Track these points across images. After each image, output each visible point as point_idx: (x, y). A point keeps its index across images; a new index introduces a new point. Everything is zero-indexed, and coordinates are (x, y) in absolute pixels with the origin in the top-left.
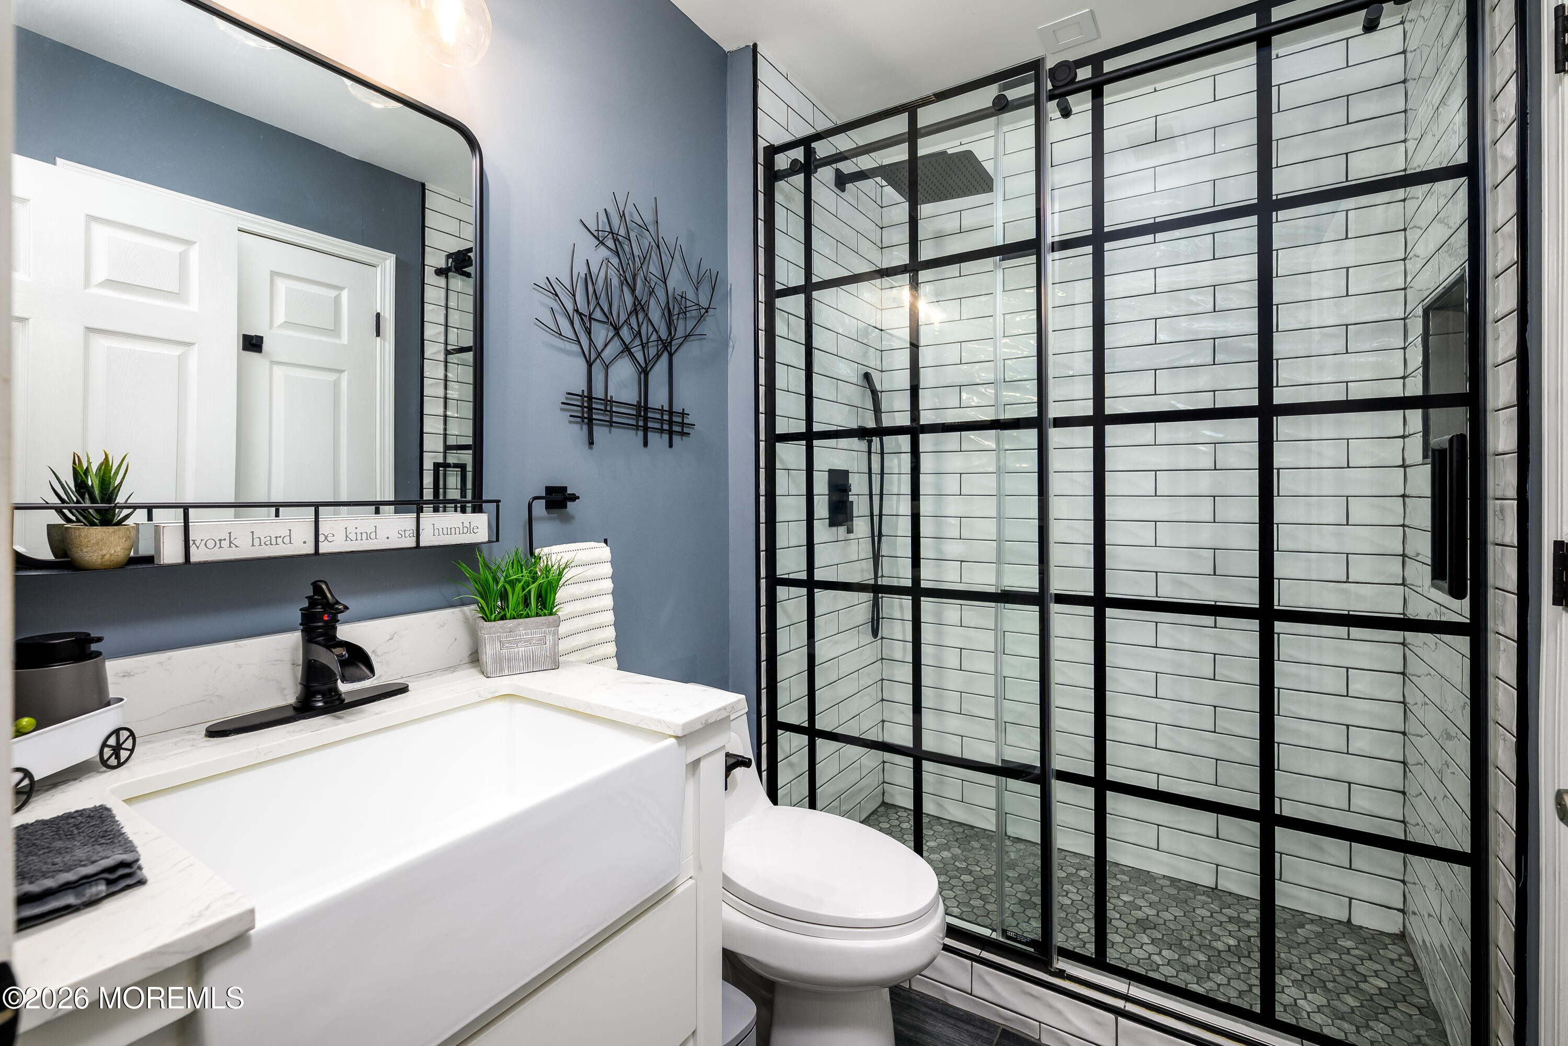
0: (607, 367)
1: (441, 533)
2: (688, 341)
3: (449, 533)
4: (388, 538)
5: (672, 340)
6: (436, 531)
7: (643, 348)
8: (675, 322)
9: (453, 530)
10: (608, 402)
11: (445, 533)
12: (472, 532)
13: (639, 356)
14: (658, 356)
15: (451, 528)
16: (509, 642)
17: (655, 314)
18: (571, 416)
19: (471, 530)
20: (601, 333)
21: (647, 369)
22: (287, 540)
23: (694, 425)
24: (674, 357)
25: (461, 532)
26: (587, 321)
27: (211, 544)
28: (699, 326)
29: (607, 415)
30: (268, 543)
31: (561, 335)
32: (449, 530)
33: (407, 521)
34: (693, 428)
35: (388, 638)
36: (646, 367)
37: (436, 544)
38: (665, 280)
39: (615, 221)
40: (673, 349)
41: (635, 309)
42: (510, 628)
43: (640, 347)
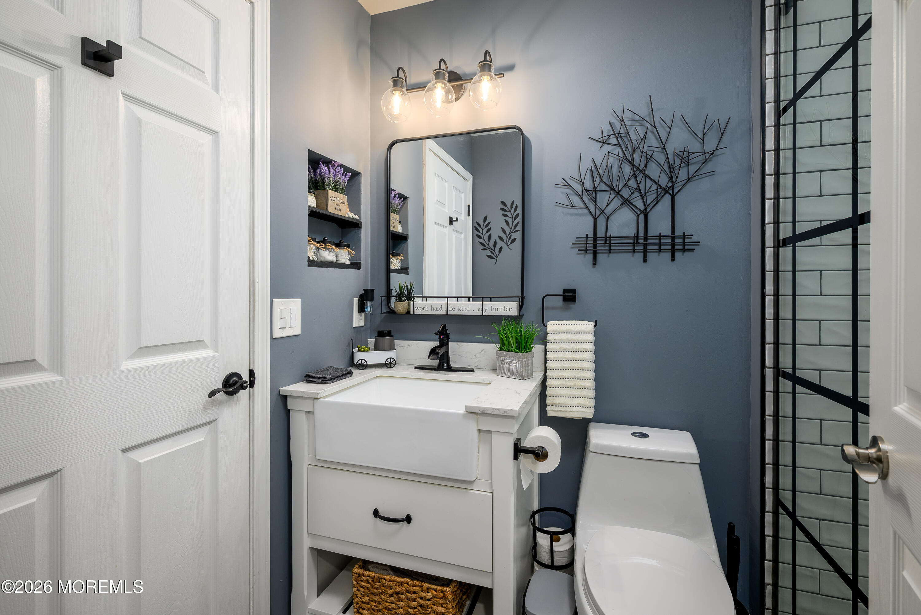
0: (608, 218)
1: (495, 310)
2: (690, 182)
3: (498, 310)
4: (473, 311)
5: (674, 184)
6: (493, 309)
7: (643, 198)
8: (676, 172)
9: (500, 309)
10: (608, 239)
11: (497, 310)
12: (509, 310)
13: (639, 204)
14: (658, 200)
15: (499, 308)
16: (504, 361)
17: (653, 171)
18: (578, 250)
19: (508, 310)
20: (603, 198)
21: (646, 211)
22: (441, 309)
23: (700, 242)
24: (676, 197)
25: (504, 310)
26: (593, 193)
27: (421, 309)
28: (703, 168)
29: (607, 246)
30: (436, 310)
31: (573, 206)
32: (498, 309)
33: (478, 304)
34: (698, 245)
35: (481, 351)
36: (646, 209)
37: (493, 314)
38: (664, 146)
39: (618, 125)
40: (676, 191)
41: (634, 174)
42: (504, 355)
43: (640, 197)
